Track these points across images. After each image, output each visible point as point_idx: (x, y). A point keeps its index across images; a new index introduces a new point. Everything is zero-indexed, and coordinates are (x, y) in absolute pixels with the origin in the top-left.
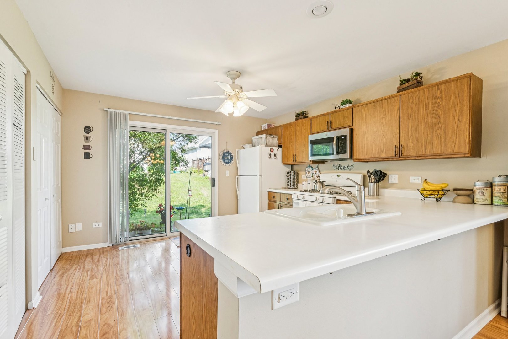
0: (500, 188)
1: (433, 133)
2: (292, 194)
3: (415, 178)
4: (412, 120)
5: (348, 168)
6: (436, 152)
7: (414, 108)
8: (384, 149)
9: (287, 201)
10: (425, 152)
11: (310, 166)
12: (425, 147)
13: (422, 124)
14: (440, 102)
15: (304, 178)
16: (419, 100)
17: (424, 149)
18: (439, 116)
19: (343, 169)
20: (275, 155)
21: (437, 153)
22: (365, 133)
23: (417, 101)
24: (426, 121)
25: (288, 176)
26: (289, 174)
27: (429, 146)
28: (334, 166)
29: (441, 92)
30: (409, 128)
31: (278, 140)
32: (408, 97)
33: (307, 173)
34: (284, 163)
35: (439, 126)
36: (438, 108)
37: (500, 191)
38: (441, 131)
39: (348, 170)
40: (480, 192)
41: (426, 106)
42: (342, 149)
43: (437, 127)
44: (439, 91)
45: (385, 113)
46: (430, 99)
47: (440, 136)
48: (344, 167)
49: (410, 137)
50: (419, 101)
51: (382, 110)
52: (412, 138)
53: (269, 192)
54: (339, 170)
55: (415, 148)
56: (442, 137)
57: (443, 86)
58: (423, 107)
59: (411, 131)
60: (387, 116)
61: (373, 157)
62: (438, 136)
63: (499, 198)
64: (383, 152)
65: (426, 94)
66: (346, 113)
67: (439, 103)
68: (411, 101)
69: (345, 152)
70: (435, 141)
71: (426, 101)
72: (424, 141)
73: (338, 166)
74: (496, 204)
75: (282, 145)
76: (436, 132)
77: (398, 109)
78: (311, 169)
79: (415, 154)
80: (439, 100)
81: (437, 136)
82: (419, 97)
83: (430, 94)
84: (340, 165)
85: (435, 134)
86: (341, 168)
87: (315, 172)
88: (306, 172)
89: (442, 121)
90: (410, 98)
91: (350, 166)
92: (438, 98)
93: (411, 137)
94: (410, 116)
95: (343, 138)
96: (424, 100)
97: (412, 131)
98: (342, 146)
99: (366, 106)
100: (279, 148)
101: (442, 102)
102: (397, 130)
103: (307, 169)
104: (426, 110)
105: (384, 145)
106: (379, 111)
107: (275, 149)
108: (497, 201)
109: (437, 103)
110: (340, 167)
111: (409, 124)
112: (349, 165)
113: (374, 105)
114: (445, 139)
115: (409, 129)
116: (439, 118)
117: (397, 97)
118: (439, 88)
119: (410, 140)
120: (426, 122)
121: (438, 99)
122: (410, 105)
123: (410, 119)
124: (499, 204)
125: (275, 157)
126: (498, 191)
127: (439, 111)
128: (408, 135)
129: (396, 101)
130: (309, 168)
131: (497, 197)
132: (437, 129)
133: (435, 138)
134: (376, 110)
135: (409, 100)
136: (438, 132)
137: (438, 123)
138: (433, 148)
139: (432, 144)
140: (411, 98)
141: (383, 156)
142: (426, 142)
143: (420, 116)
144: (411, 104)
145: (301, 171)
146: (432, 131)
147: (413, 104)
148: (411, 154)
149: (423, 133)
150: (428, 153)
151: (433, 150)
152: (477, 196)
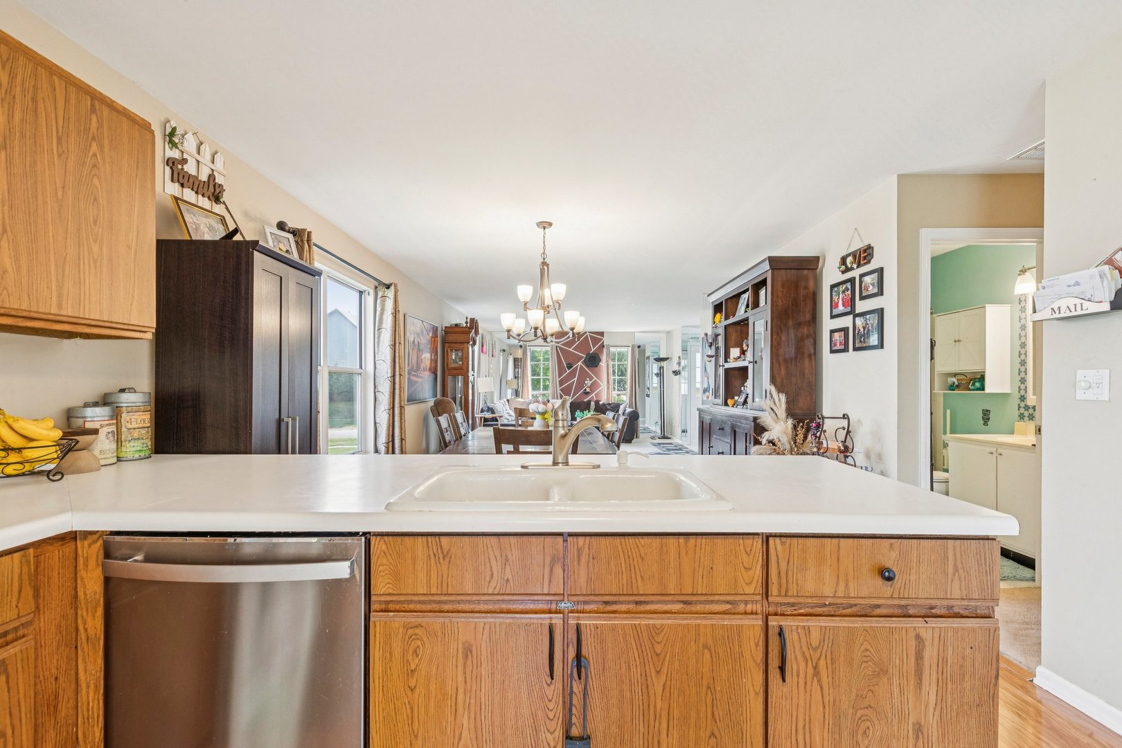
0: (143, 417)
1: (82, 248)
4: (9, 160)
6: (89, 314)
7: (17, 116)
10: (60, 306)
12: (60, 288)
13: (48, 200)
14: (98, 156)
17: (54, 294)
18: (96, 200)
21: (91, 317)
23: (29, 98)
24: (60, 195)
27: (69, 289)
29: (100, 124)
35: (96, 229)
36: (93, 173)
37: (145, 425)
38: (101, 249)
40: (109, 433)
41: (59, 140)
43: (92, 235)
44: (94, 118)
46: (72, 125)
47: (98, 264)
50: (35, 101)
52: (10, 234)
55: (24, 284)
56: (105, 270)
57: (106, 112)
58: (49, 138)
59: (5, 207)
62: (95, 261)
63: (143, 441)
65: (60, 96)
67: (95, 155)
68: (5, 78)
70: (87, 277)
71: (60, 123)
72: (56, 266)
74: (130, 456)
76: (90, 249)
79: (23, 305)
80: (94, 147)
81: (91, 261)
82: (35, 88)
83: (72, 109)
85: (86, 254)
89: (104, 218)
92: (93, 138)
93: (8, 229)
96: (53, 114)
97: (11, 207)
101: (104, 161)
104: (59, 155)
108: (138, 448)
109: (91, 153)
114: (112, 277)
116: (95, 203)
118: (95, 109)
120: (62, 199)
121: (92, 140)
124: (137, 456)
126: (141, 425)
127: (96, 181)
131: (138, 439)
132: (91, 240)
133: (87, 266)
136: (95, 249)
137: (95, 222)
138: (82, 300)
139: (80, 282)
142: (60, 271)
143: (38, 164)
146: (79, 240)
147: (14, 97)
148: (7, 305)
149: (51, 234)
150: (69, 310)
151: (82, 305)
152: (103, 445)
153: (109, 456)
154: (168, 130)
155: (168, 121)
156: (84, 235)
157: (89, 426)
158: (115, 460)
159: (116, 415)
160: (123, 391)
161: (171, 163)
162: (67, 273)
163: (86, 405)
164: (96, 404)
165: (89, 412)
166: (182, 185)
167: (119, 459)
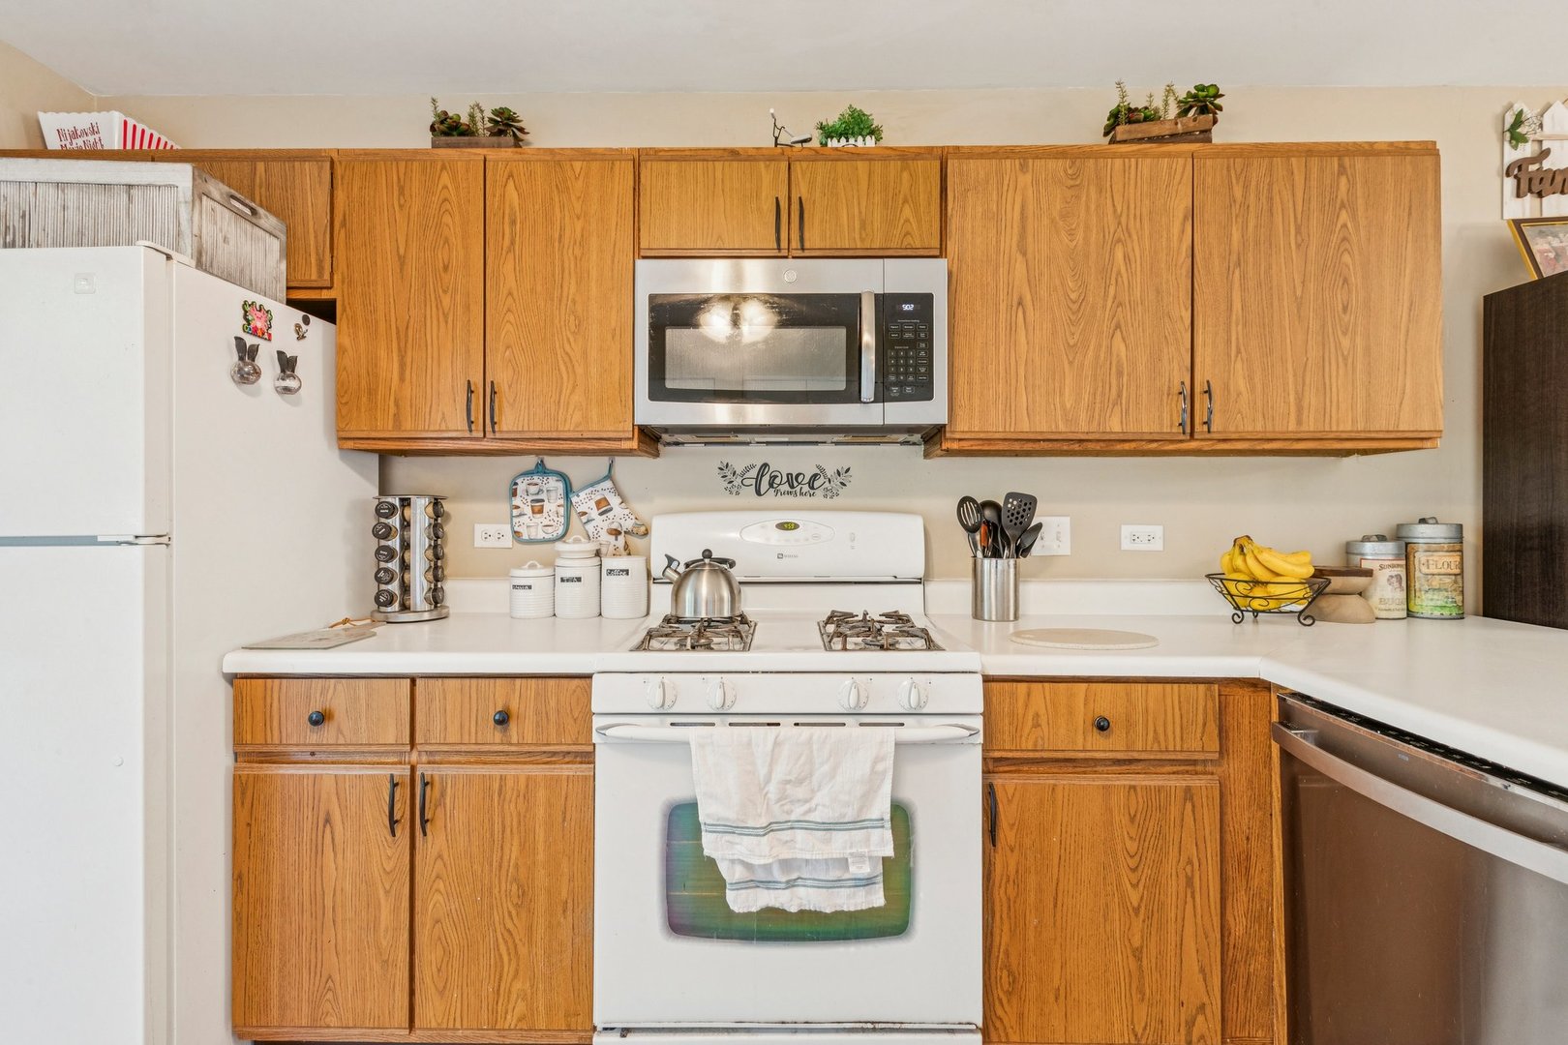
0: (1448, 559)
1: (1327, 347)
2: (589, 677)
3: (1142, 530)
4: (1243, 277)
5: (817, 484)
6: (1338, 425)
7: (1251, 225)
8: (1119, 395)
9: (493, 736)
10: (1299, 422)
11: (541, 470)
12: (1299, 400)
13: (1285, 303)
14: (1349, 225)
15: (492, 543)
16: (1272, 199)
17: (1293, 409)
18: (1345, 281)
19: (786, 487)
20: (287, 364)
21: (1341, 429)
22: (1020, 303)
23: (1264, 200)
24: (1299, 293)
25: (382, 533)
26: (395, 521)
27: (1311, 399)
28: (730, 476)
29: (1351, 184)
30: (1234, 313)
31: (289, 253)
32: (1225, 172)
33: (528, 510)
34: (349, 442)
35: (1346, 318)
36: (1342, 249)
37: (1449, 571)
38: (1353, 341)
39: (819, 493)
40: (1392, 577)
41: (1298, 229)
42: (906, 374)
43: (1341, 326)
44: (1343, 180)
45: (1124, 220)
46: (1314, 204)
47: (1350, 360)
48: (792, 480)
49: (1238, 352)
50: (1270, 199)
51: (1109, 201)
52: (1244, 354)
53: (233, 679)
54: (758, 493)
55: (1259, 403)
56: (1359, 366)
57: (1359, 163)
58: (1286, 232)
59: (1240, 327)
60: (1135, 237)
61: (1062, 428)
62: (1345, 359)
63: (1446, 594)
64: (1117, 409)
65: (1299, 179)
66: (905, 175)
67: (1345, 226)
68: (1238, 192)
69: (925, 392)
70: (1334, 380)
71: (1299, 208)
72: (1295, 375)
73: (753, 473)
74: (1427, 613)
75: (332, 303)
76: (1338, 345)
77: (1185, 218)
78: (561, 485)
79: (1259, 428)
80: (1344, 216)
81: (1340, 360)
82: (1270, 185)
83: (1314, 183)
84: (765, 465)
85: (1333, 350)
86: (771, 485)
87: (598, 503)
88: (517, 501)
89: (1357, 301)
90: (1234, 181)
91: (830, 472)
92: (1343, 206)
93: (1242, 350)
94: (1234, 257)
95: (907, 307)
96: (1291, 203)
97: (1245, 325)
98: (906, 358)
99: (1023, 168)
100: (306, 321)
101: (1357, 228)
102: (1183, 309)
103: (521, 487)
104: (1298, 246)
105: (1120, 374)
106: (1093, 207)
107: (285, 318)
108: (1439, 603)
109: (1339, 226)
110: (764, 480)
111: (1234, 294)
112: (822, 470)
113: (1065, 171)
114: (1369, 374)
115: (1234, 317)
116: (1346, 285)
117: (1181, 161)
118: (1344, 168)
119: (1239, 365)
120: (1302, 297)
121: (1340, 209)
122: (1235, 210)
123: (1237, 272)
124: (1437, 613)
125: (290, 383)
126: (1443, 571)
127: (1347, 258)
128: (1229, 341)
129: (1178, 177)
130: (536, 479)
131: (1439, 590)
132: (1340, 333)
133: (1334, 367)
134: (1078, 197)
135: (1231, 188)
136: (1346, 342)
137: (1345, 309)
138: (1328, 410)
139: (1325, 388)
140: (1238, 183)
141: (1117, 428)
142: (1300, 380)
143: (1274, 267)
144: (1238, 206)
145: (462, 495)
146: (1323, 338)
147: (1248, 206)
148: (1241, 429)
149: (1288, 340)
150: (1310, 425)
151: (1327, 416)
152: (1386, 591)
153: (1392, 607)
154: (1510, 120)
155: (1510, 107)
156: (1330, 330)
157: (1366, 565)
158: (1404, 614)
159: (1407, 553)
160: (1423, 521)
161: (1516, 170)
162: (1307, 382)
163: (1366, 539)
164: (1381, 538)
165: (1369, 548)
166: (1540, 195)
167: (1410, 614)
